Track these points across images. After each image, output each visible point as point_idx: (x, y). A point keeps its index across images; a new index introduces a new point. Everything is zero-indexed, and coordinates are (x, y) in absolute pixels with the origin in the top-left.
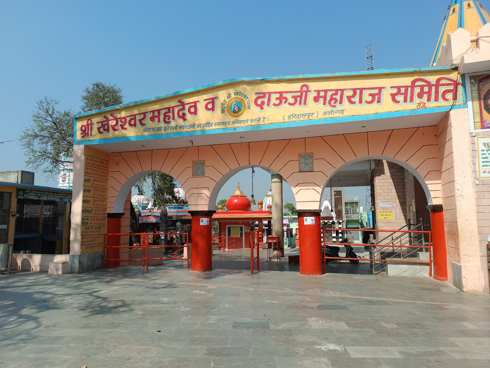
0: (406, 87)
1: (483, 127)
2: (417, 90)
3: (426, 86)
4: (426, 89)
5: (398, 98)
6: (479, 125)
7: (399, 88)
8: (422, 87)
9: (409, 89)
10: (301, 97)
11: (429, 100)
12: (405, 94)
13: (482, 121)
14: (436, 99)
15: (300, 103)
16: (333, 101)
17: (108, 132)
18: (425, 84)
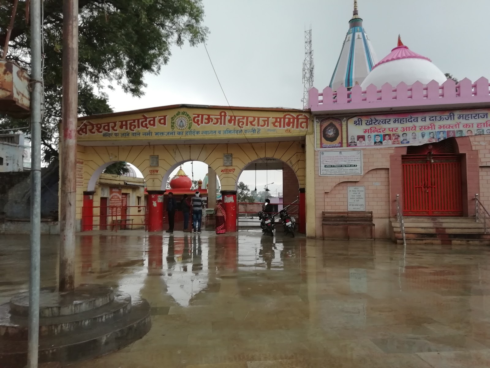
0: (280, 118)
1: (321, 147)
2: (287, 120)
3: (292, 118)
4: (292, 120)
5: (277, 124)
6: (319, 146)
7: (276, 118)
8: (289, 119)
9: (282, 119)
10: (221, 119)
11: (293, 127)
12: (280, 122)
13: (321, 144)
14: (297, 127)
15: (221, 124)
16: (241, 123)
17: (86, 133)
18: (292, 117)
